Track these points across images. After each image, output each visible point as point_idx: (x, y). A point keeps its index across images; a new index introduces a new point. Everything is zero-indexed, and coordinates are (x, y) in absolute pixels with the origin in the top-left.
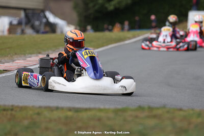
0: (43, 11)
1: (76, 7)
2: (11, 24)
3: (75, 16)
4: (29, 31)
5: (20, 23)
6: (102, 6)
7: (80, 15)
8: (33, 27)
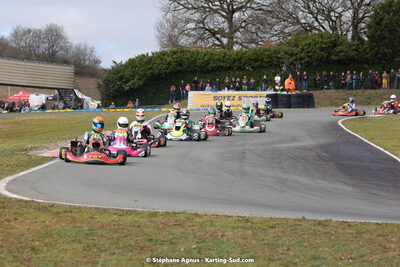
0: (73, 90)
1: (98, 88)
2: (47, 99)
3: (99, 94)
4: (61, 105)
5: (54, 99)
6: (120, 86)
7: (102, 94)
8: (66, 104)
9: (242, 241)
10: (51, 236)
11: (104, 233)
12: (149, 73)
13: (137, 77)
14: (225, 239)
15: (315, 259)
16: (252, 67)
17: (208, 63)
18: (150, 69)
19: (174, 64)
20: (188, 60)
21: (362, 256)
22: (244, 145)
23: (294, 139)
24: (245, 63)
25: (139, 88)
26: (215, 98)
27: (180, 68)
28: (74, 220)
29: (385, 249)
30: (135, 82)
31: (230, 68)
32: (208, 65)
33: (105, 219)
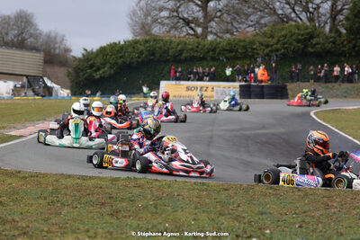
0: (42, 78)
1: (69, 74)
2: (15, 86)
3: (67, 80)
4: (31, 96)
5: (23, 86)
6: (90, 75)
7: (72, 82)
8: (34, 91)
9: (196, 200)
10: (18, 193)
11: (68, 192)
12: (120, 61)
13: (108, 66)
14: (180, 198)
15: (262, 214)
16: (227, 58)
17: (181, 52)
18: (121, 57)
19: (146, 53)
20: (160, 48)
21: (305, 212)
22: (212, 131)
23: (264, 128)
24: (220, 53)
25: (111, 77)
26: (188, 89)
27: (152, 57)
28: (39, 183)
29: (327, 206)
30: (106, 71)
31: (204, 58)
32: (181, 54)
33: (70, 182)
